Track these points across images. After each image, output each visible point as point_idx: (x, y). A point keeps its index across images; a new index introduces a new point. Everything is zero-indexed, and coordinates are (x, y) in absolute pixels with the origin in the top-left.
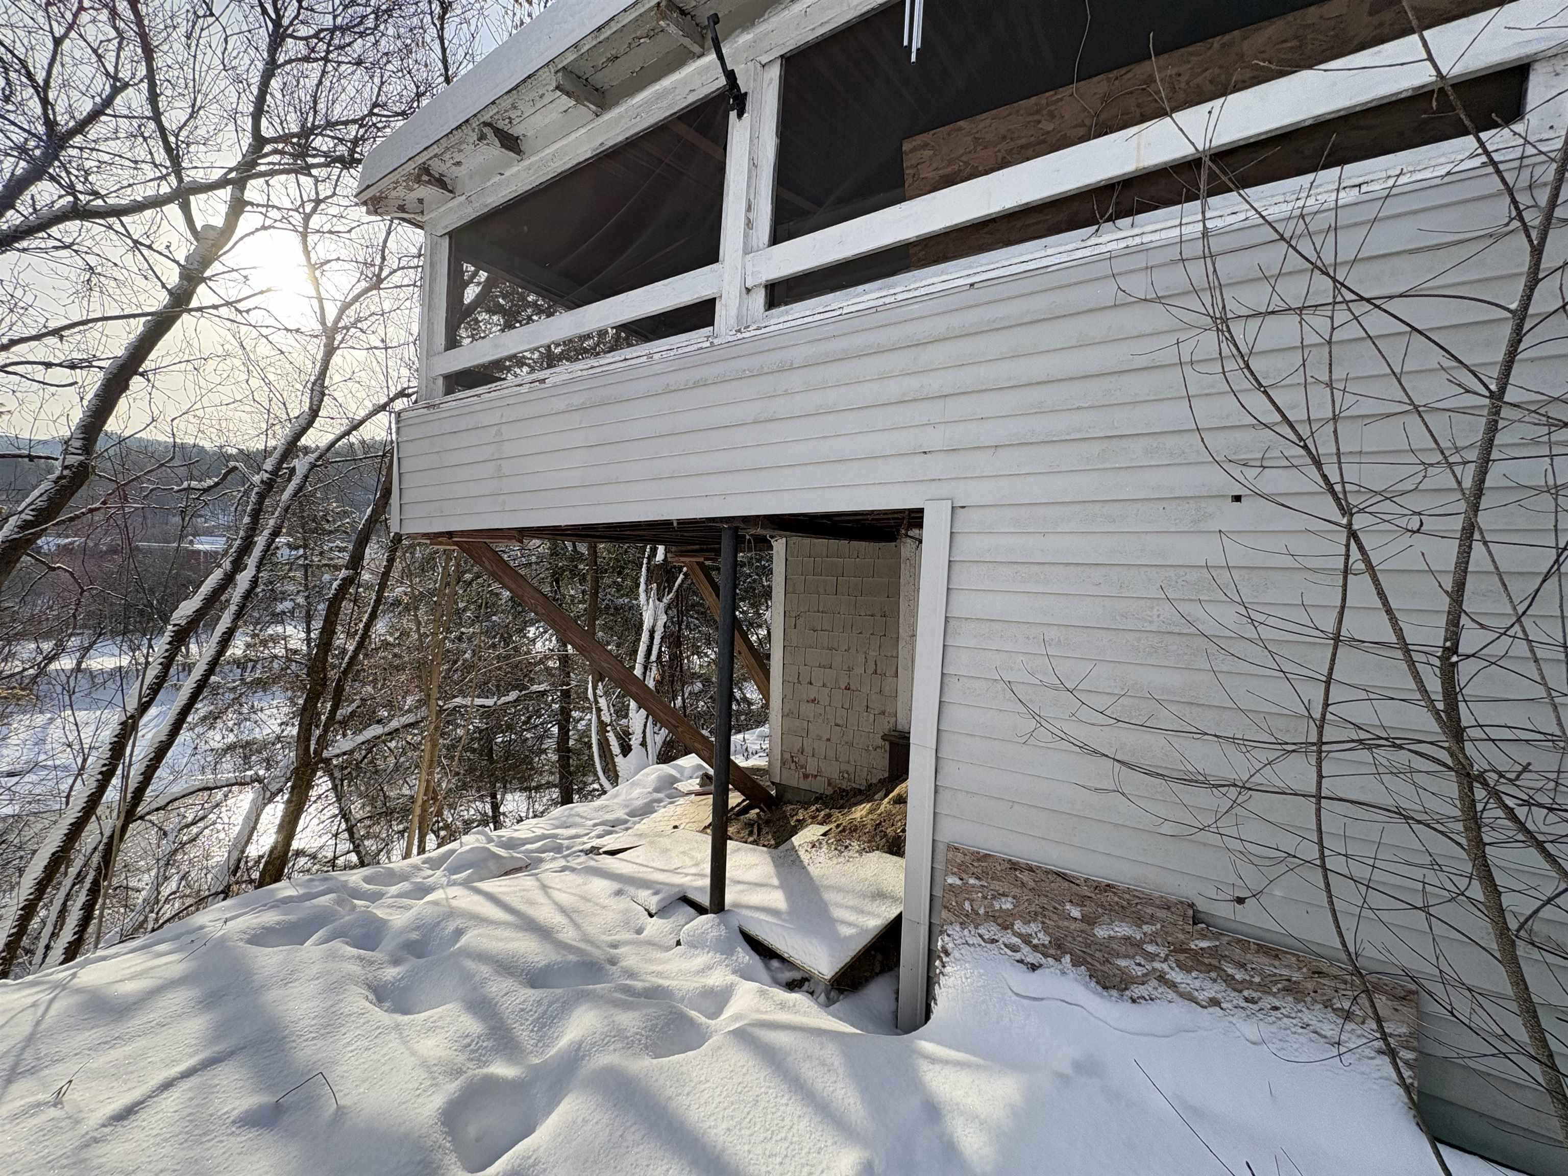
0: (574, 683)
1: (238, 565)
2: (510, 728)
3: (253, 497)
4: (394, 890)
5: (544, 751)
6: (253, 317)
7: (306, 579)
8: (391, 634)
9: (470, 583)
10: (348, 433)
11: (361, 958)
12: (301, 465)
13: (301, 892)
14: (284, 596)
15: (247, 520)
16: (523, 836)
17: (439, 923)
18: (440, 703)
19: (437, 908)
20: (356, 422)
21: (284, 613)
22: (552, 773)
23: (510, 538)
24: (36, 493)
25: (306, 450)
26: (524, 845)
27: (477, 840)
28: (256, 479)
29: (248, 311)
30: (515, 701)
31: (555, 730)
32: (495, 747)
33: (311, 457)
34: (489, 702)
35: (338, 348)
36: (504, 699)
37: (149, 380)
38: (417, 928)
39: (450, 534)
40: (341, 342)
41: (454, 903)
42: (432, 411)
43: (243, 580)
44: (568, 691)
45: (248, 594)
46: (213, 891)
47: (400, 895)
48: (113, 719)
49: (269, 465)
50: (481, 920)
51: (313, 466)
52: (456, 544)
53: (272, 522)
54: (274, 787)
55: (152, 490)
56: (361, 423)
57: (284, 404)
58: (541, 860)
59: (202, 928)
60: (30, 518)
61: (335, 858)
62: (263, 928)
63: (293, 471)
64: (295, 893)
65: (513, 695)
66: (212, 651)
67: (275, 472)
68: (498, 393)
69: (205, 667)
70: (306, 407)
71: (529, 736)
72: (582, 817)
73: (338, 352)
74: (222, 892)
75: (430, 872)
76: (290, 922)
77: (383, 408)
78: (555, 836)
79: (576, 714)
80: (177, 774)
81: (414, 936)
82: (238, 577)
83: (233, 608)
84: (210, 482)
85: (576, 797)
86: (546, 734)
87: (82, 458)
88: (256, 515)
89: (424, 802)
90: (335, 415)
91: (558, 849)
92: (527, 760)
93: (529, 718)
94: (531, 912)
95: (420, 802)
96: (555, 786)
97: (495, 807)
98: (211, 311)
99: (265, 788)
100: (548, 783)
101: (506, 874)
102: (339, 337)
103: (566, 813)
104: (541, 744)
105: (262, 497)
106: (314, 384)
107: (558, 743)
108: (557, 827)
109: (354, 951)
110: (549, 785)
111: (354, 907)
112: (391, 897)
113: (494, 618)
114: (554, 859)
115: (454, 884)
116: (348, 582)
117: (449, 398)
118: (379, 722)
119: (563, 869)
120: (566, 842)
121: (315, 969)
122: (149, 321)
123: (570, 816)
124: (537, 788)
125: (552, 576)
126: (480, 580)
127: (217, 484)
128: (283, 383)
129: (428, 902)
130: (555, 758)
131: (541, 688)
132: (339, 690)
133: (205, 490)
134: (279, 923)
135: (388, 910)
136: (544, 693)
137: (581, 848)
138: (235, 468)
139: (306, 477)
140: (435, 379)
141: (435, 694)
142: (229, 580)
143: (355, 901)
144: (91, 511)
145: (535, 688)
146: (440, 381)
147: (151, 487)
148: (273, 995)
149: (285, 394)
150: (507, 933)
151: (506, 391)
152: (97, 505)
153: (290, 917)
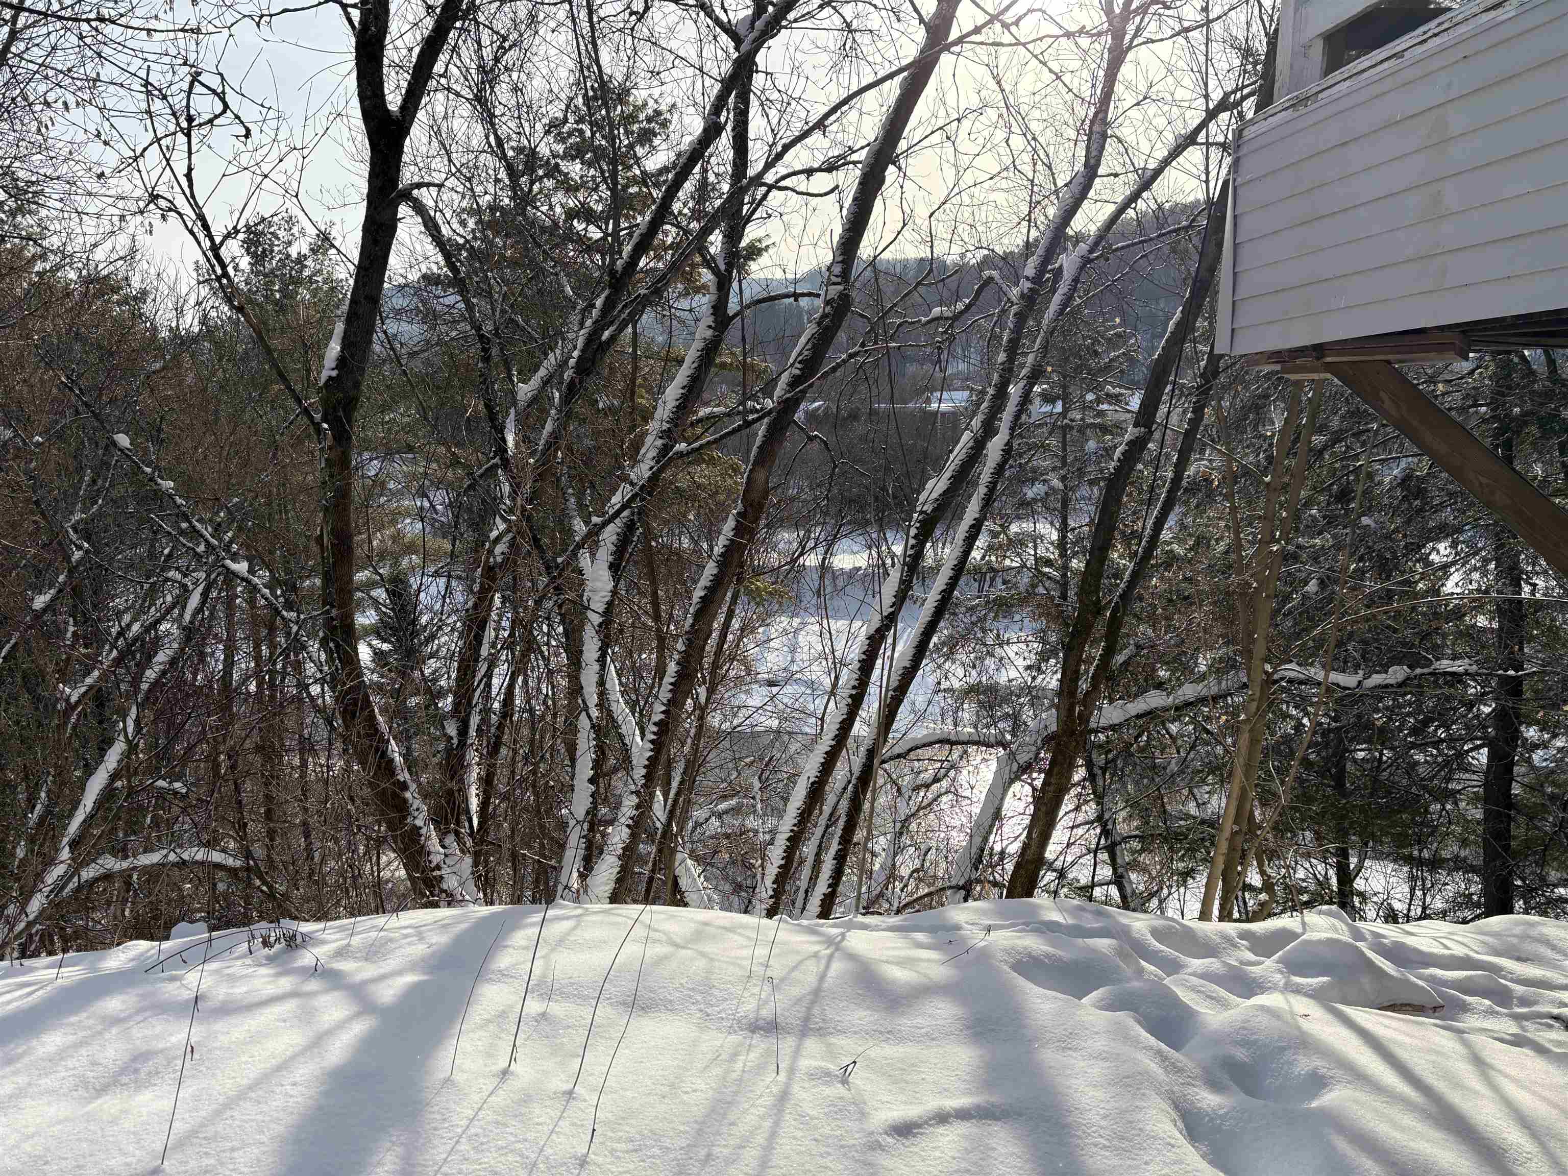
0: (1530, 668)
1: (989, 430)
2: (1383, 736)
3: (1010, 322)
4: (1197, 964)
5: (1453, 795)
6: (1025, 31)
7: (1064, 449)
8: (1181, 541)
9: (1320, 453)
10: (1135, 197)
11: (1164, 1058)
12: (1068, 262)
13: (1070, 921)
14: (1035, 476)
15: (1002, 357)
16: (1424, 948)
17: (1283, 1049)
18: (1268, 668)
19: (1276, 1023)
20: (1149, 174)
21: (1035, 500)
22: (1464, 843)
23: (1441, 348)
24: (803, 340)
25: (1079, 238)
26: (1427, 965)
27: (1336, 930)
28: (1014, 293)
29: (1016, 23)
30: (1400, 685)
31: (1483, 756)
32: (1349, 766)
33: (1083, 247)
34: (1348, 680)
35: (1130, 48)
36: (1377, 679)
37: (900, 169)
38: (1245, 1043)
39: (1319, 350)
40: (1135, 36)
41: (1305, 1025)
42: (1302, 110)
43: (995, 447)
44: (1518, 681)
45: (1000, 469)
46: (954, 883)
47: (1205, 976)
48: (862, 630)
49: (1030, 270)
50: (1359, 1077)
51: (1086, 261)
52: (1329, 367)
53: (1030, 359)
54: (1023, 758)
55: (900, 325)
56: (1158, 172)
57: (1050, 168)
58: (1465, 1008)
59: (958, 928)
60: (797, 372)
61: (1093, 886)
62: (1030, 955)
63: (1059, 272)
64: (1062, 920)
65: (1397, 673)
66: (958, 552)
67: (1037, 279)
68: (1444, 38)
69: (950, 573)
70: (1079, 166)
71: (1420, 757)
72: (1554, 948)
73: (1130, 56)
74: (962, 888)
75: (1250, 956)
76: (1059, 959)
77: (1190, 140)
78: (1496, 970)
79: (1531, 733)
80: (920, 716)
81: (1240, 1054)
82: (989, 445)
83: (982, 490)
84: (960, 306)
85: (1519, 904)
86: (1459, 761)
87: (841, 287)
88: (1013, 349)
89: (1234, 834)
90: (1119, 169)
91: (1502, 997)
92: (1413, 804)
93: (1426, 723)
94: (1455, 1098)
95: (1227, 834)
96: (1473, 869)
97: (1346, 877)
98: (974, 38)
99: (1012, 756)
100: (1456, 858)
101: (1393, 1008)
102: (1131, 29)
103: (1518, 930)
104: (1449, 780)
105: (1021, 318)
106: (1092, 122)
107: (1486, 785)
108: (1498, 954)
109: (1153, 1041)
110: (1459, 865)
111: (1140, 971)
112: (1194, 974)
113: (1365, 520)
114: (1491, 1013)
115: (1297, 990)
116: (1136, 447)
117: (1337, 75)
118: (1160, 686)
119: (1517, 1041)
120: (1519, 989)
121: (1100, 1044)
122: (905, 79)
123: (1525, 937)
124: (1435, 864)
125: (1496, 436)
126: (1340, 448)
127: (968, 307)
128: (1049, 132)
129: (1262, 1008)
130: (1477, 813)
131: (1459, 666)
132: (1114, 625)
133: (956, 317)
134: (1047, 956)
135: (1194, 996)
136: (1457, 678)
137: (1556, 1011)
138: (991, 279)
139: (1076, 280)
140: (1307, 47)
141: (1260, 650)
142: (979, 446)
143: (1143, 963)
144: (851, 356)
145: (1445, 665)
146: (1319, 46)
147: (898, 321)
148: (1049, 1056)
149: (1051, 150)
150: (1408, 1120)
151: (1462, 29)
152: (857, 349)
153: (1059, 953)
